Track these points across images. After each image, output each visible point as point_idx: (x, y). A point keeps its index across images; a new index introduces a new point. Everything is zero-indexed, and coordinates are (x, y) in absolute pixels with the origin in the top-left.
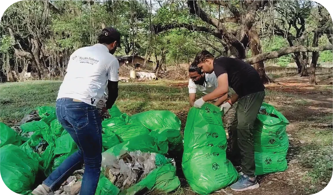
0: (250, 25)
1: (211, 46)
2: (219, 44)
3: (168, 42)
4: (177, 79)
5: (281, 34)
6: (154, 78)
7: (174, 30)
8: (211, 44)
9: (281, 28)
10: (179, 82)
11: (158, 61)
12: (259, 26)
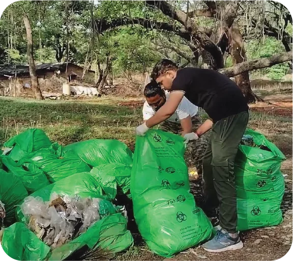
0: (230, 21)
1: (175, 51)
2: (187, 48)
3: (116, 44)
4: (128, 96)
5: (273, 33)
6: (96, 95)
7: (124, 27)
8: (176, 48)
9: (274, 25)
10: (131, 99)
11: (101, 71)
12: (243, 22)
